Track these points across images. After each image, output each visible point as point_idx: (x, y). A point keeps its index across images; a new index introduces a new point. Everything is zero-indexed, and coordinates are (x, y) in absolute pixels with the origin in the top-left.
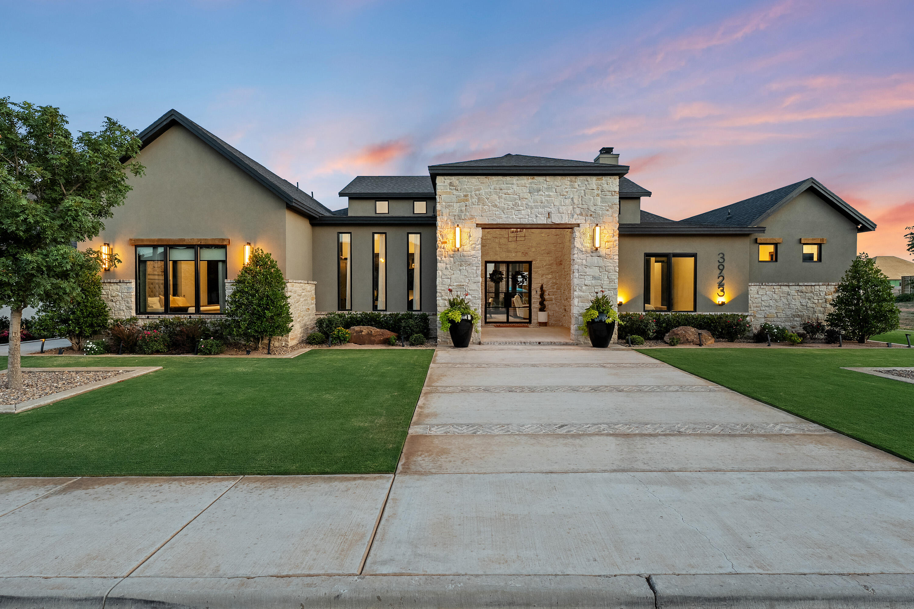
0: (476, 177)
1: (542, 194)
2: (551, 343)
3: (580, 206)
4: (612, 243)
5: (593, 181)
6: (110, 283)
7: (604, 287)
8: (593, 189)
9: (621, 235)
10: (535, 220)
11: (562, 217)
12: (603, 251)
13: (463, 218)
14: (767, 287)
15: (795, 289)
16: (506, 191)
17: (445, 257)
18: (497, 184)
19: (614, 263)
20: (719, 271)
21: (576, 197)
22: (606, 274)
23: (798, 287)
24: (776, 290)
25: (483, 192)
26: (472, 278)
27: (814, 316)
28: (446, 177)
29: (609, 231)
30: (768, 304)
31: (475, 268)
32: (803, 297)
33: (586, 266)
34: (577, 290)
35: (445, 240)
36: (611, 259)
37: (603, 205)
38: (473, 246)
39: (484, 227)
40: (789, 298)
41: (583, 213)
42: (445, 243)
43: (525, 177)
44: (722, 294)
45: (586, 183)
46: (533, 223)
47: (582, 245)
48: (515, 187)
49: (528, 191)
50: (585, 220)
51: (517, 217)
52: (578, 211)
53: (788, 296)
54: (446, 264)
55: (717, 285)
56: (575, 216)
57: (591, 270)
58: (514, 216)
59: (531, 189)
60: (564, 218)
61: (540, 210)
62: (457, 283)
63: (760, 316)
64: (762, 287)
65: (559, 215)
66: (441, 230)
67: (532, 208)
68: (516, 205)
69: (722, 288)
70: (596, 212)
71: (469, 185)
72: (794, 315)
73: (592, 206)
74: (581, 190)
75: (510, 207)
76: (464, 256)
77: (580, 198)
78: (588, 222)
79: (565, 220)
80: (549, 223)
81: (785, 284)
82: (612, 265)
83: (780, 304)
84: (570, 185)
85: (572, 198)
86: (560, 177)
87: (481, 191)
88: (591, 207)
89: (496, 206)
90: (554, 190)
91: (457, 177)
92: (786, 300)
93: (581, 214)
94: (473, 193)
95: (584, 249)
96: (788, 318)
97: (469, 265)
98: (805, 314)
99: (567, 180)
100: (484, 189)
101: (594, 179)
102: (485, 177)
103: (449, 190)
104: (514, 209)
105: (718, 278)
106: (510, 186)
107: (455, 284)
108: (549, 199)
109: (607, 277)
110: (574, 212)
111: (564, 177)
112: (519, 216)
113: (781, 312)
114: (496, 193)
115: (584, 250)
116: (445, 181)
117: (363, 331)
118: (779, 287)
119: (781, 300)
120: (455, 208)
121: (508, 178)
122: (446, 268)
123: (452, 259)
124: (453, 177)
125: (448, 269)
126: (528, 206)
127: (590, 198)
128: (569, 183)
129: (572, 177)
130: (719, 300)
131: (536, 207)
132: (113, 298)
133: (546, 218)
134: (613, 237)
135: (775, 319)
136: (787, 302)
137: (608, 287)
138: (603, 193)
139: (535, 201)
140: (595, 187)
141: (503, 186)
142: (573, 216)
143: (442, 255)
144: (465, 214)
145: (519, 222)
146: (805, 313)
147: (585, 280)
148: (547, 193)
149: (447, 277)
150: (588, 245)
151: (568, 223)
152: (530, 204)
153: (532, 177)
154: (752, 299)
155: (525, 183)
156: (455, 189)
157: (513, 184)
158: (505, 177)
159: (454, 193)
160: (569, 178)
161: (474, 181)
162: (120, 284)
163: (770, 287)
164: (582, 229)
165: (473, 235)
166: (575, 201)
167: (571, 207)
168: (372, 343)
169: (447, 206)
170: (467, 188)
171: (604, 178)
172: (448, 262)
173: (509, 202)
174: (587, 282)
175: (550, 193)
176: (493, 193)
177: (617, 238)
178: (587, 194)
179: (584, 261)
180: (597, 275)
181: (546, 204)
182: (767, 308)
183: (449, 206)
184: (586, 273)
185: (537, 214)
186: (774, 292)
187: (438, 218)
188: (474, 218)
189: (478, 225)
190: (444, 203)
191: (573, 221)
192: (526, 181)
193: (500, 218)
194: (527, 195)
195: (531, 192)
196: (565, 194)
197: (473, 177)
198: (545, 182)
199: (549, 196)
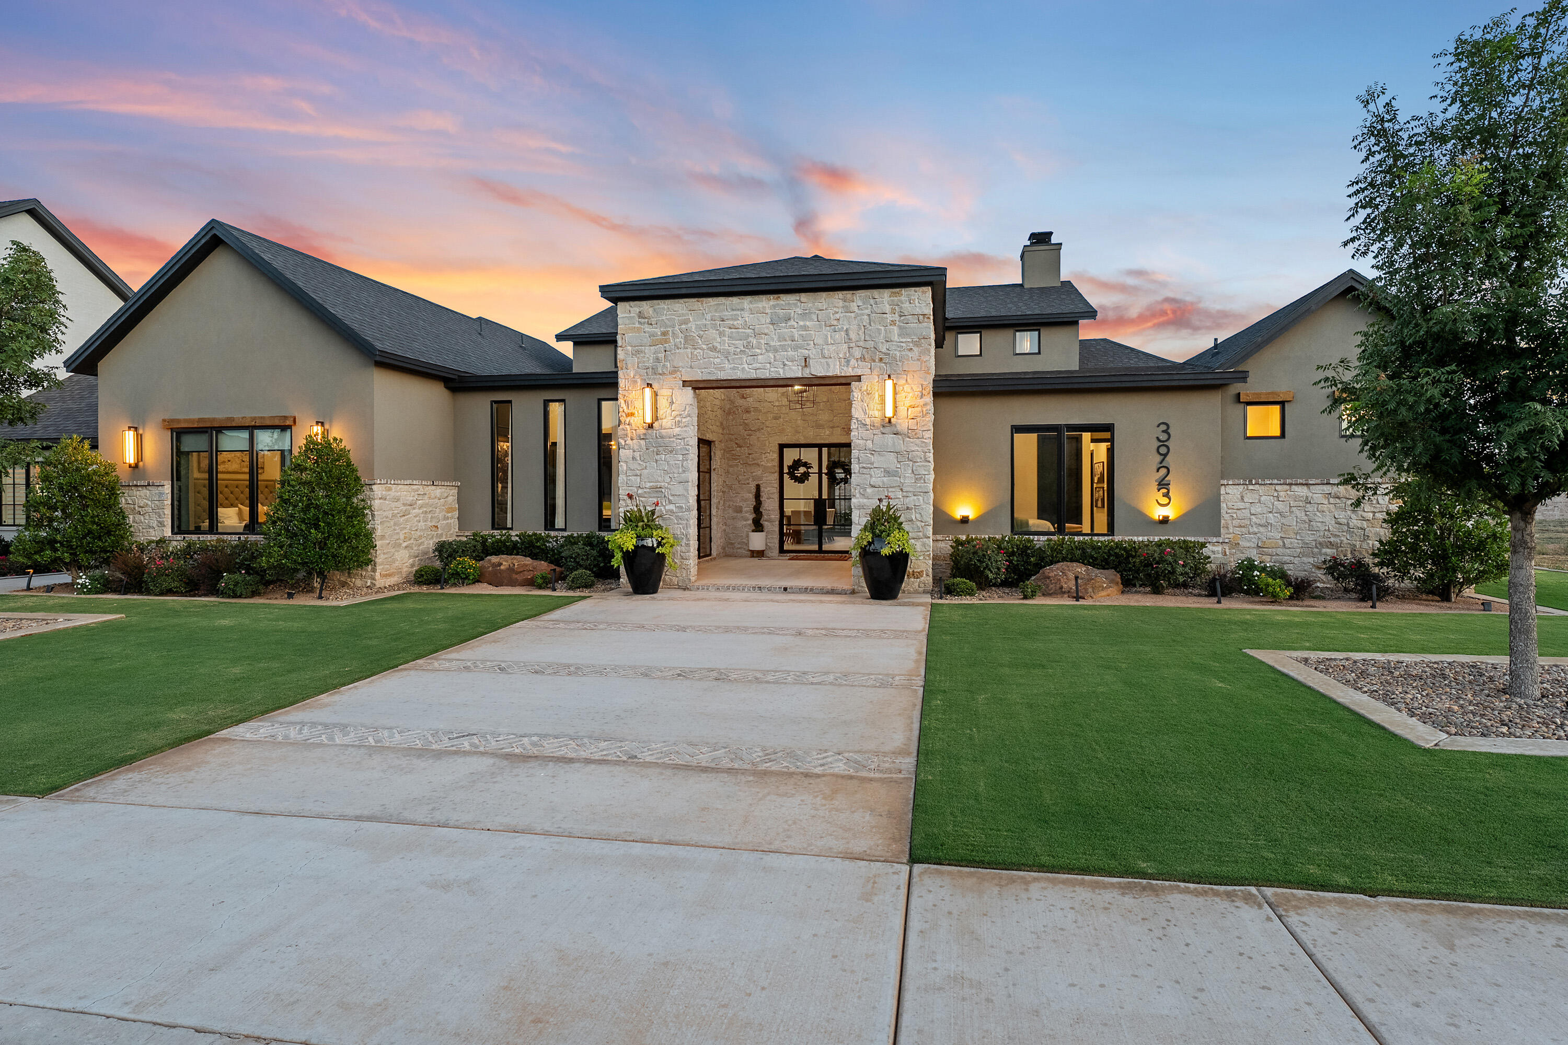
0: (682, 301)
1: (793, 326)
2: (806, 590)
3: (861, 344)
4: (919, 409)
5: (885, 296)
6: (136, 486)
7: (905, 489)
8: (884, 311)
9: (936, 395)
10: (781, 371)
11: (828, 364)
12: (903, 424)
13: (661, 372)
14: (1263, 487)
15: (1323, 490)
16: (731, 322)
17: (632, 440)
18: (716, 311)
19: (923, 445)
20: (1159, 458)
21: (854, 327)
22: (909, 466)
23: (1329, 487)
24: (1282, 494)
25: (692, 326)
26: (676, 475)
27: (1365, 546)
28: (632, 303)
29: (915, 388)
30: (1263, 521)
31: (681, 457)
32: (1340, 508)
33: (872, 452)
34: (858, 495)
35: (631, 410)
36: (918, 438)
37: (902, 340)
38: (677, 419)
39: (697, 386)
40: (1311, 509)
41: (866, 357)
42: (632, 414)
43: (764, 297)
44: (1165, 501)
45: (872, 301)
46: (778, 376)
47: (865, 413)
48: (746, 314)
49: (768, 320)
50: (871, 369)
51: (750, 366)
52: (857, 353)
53: (1308, 505)
54: (634, 451)
55: (1155, 486)
56: (853, 362)
57: (882, 458)
58: (746, 366)
59: (774, 316)
60: (832, 366)
61: (791, 353)
62: (652, 484)
63: (1248, 545)
64: (1251, 487)
65: (823, 360)
66: (625, 393)
67: (776, 351)
68: (749, 346)
69: (1165, 491)
70: (889, 354)
71: (669, 315)
72: (1320, 544)
73: (882, 343)
74: (863, 315)
75: (738, 350)
76: (662, 437)
77: (860, 329)
78: (875, 372)
79: (835, 369)
80: (806, 376)
81: (1299, 481)
82: (919, 449)
83: (1291, 521)
84: (843, 307)
85: (847, 330)
86: (824, 294)
87: (689, 325)
88: (880, 345)
89: (714, 349)
90: (814, 317)
91: (650, 302)
92: (1303, 513)
93: (863, 358)
94: (677, 328)
95: (868, 421)
96: (1307, 549)
97: (671, 452)
98: (1346, 541)
99: (836, 300)
100: (695, 321)
101: (885, 295)
102: (695, 300)
103: (637, 325)
104: (745, 354)
105: (1158, 471)
106: (739, 313)
107: (648, 485)
108: (804, 333)
109: (910, 472)
110: (851, 355)
111: (831, 293)
112: (754, 365)
113: (1293, 536)
114: (714, 327)
115: (868, 423)
116: (631, 309)
117: (502, 564)
118: (1288, 487)
119: (1291, 512)
120: (647, 355)
121: (735, 300)
122: (633, 458)
123: (643, 442)
124: (644, 303)
125: (636, 460)
126: (769, 348)
127: (878, 329)
128: (841, 303)
129: (845, 292)
130: (1158, 513)
131: (784, 348)
132: (140, 509)
133: (800, 368)
134: (922, 397)
135: (1280, 551)
136: (1305, 518)
137: (911, 489)
138: (902, 318)
139: (781, 338)
140: (887, 308)
141: (727, 313)
142: (848, 362)
143: (627, 435)
144: (664, 365)
145: (754, 376)
146: (1345, 539)
147: (871, 476)
148: (801, 323)
149: (634, 473)
150: (877, 414)
151: (839, 374)
152: (772, 344)
153: (776, 296)
154: (1229, 511)
155: (764, 308)
156: (648, 324)
157: (743, 310)
158: (730, 298)
159: (646, 329)
160: (840, 294)
161: (679, 306)
162: (150, 488)
163: (1266, 488)
164: (864, 385)
165: (677, 400)
166: (853, 335)
167: (846, 346)
168: (512, 583)
169: (634, 352)
170: (666, 321)
171: (904, 292)
172: (636, 447)
173: (737, 342)
174: (874, 481)
175: (808, 323)
176: (709, 327)
177: (929, 399)
178: (874, 322)
179: (869, 442)
180: (893, 467)
181: (801, 342)
182: (1262, 530)
183: (638, 352)
184: (872, 464)
185: (785, 360)
186: (1278, 497)
187: (620, 374)
188: (678, 371)
189: (685, 383)
190: (629, 348)
191: (850, 372)
192: (765, 303)
193: (722, 369)
194: (768, 328)
195: (774, 322)
196: (835, 323)
197: (677, 300)
198: (799, 304)
199: (805, 328)
